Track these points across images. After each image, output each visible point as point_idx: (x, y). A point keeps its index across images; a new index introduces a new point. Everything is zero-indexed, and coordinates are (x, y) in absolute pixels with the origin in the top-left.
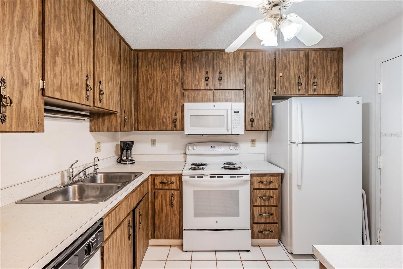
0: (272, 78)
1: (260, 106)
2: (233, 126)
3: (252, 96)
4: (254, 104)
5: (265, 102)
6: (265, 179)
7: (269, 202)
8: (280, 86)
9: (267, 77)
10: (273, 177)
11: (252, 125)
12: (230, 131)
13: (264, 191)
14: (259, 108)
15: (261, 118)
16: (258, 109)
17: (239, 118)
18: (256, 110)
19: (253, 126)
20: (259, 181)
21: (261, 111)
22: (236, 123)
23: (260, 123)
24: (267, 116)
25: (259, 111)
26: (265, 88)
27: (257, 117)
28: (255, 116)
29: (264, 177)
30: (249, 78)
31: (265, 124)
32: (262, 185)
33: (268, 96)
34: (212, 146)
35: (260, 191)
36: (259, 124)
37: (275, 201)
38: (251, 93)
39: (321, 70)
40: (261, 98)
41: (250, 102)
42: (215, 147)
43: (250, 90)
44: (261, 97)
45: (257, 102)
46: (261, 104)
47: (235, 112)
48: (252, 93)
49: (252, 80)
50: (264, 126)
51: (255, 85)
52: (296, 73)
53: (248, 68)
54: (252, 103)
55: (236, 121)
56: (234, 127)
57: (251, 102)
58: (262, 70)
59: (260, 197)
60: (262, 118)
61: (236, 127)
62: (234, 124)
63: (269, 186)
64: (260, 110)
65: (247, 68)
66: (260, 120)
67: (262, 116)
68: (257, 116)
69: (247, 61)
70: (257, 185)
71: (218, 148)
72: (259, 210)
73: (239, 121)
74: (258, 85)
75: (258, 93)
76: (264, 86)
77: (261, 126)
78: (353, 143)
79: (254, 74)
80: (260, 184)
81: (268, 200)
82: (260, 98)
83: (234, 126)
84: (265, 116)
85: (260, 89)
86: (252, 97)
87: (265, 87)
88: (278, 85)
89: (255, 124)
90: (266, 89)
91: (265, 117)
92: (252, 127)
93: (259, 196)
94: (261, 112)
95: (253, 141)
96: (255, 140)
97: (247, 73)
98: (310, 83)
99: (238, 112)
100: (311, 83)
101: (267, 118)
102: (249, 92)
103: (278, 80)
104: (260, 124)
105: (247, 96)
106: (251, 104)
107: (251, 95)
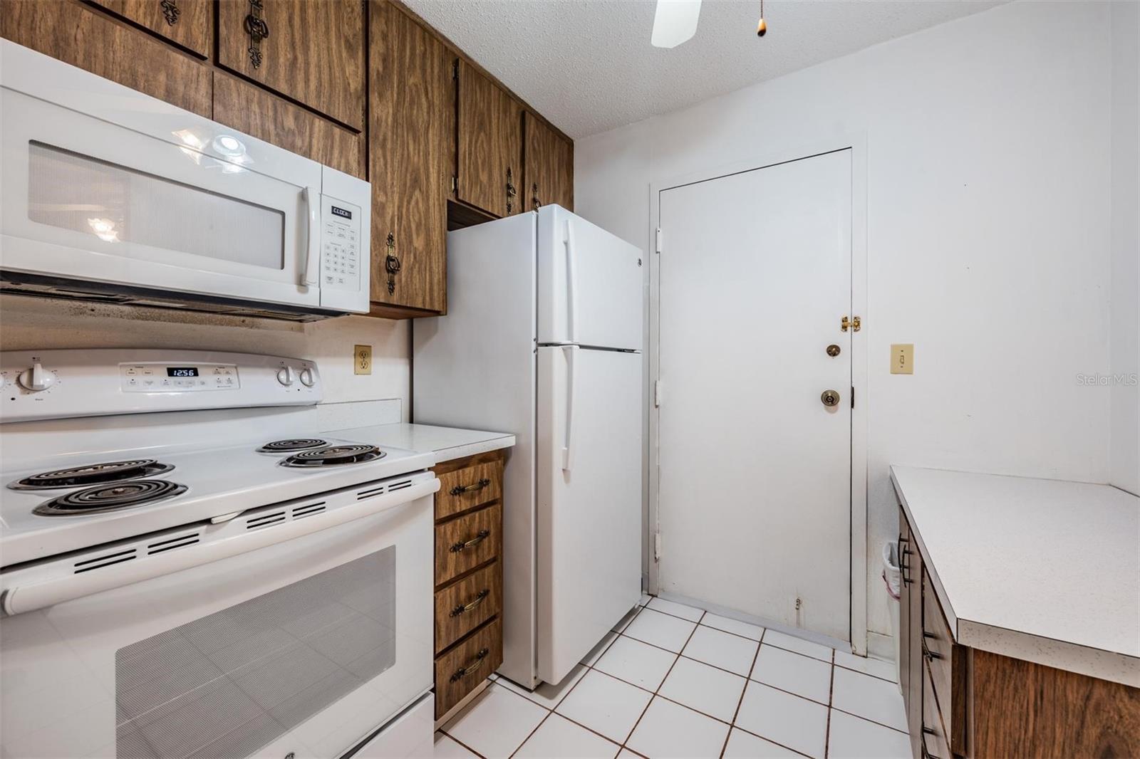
0: (447, 138)
1: (416, 218)
2: (324, 273)
3: (393, 173)
4: (399, 208)
5: (431, 210)
6: (469, 477)
7: (480, 551)
8: (469, 176)
9: (436, 126)
10: (490, 463)
11: (392, 284)
12: (313, 290)
13: (467, 518)
14: (413, 226)
15: (420, 265)
16: (410, 227)
17: (352, 242)
18: (405, 230)
19: (394, 288)
20: (452, 487)
21: (419, 238)
22: (340, 260)
23: (416, 281)
24: (437, 260)
25: (414, 236)
26: (431, 162)
27: (407, 257)
28: (401, 253)
29: (467, 470)
30: (381, 96)
31: (431, 289)
32: (460, 501)
33: (439, 195)
34: (177, 369)
35: (455, 525)
36: (414, 287)
37: (493, 543)
38: (389, 160)
39: (545, 175)
40: (418, 190)
41: (386, 195)
42: (196, 374)
43: (383, 147)
44: (420, 190)
45: (409, 203)
46: (419, 213)
47: (336, 211)
48: (392, 161)
49: (391, 111)
50: (428, 294)
51: (403, 136)
52: (502, 156)
53: (377, 60)
54: (390, 199)
55: (340, 254)
56: (330, 278)
57: (389, 194)
58: (424, 95)
59: (455, 549)
60: (423, 266)
61: (341, 281)
62: (332, 266)
63: (480, 498)
64: (418, 235)
65: (374, 55)
66: (415, 271)
67: (424, 258)
68: (407, 254)
69: (373, 27)
70: (448, 506)
71: (216, 377)
72: (451, 597)
73: (352, 253)
74: (411, 142)
75: (410, 169)
76: (429, 154)
77: (420, 293)
78: (632, 351)
79: (398, 94)
80: (457, 497)
81: (477, 549)
82: (417, 193)
83: (331, 274)
84: (430, 259)
85: (416, 159)
86: (392, 179)
87: (431, 157)
88: (465, 169)
89: (400, 280)
90: (433, 168)
91: (430, 262)
92: (392, 290)
93: (451, 544)
94: (419, 243)
95: (363, 353)
96: (370, 350)
97: (375, 77)
98: (528, 198)
99: (348, 215)
100: (530, 200)
101: (437, 270)
102: (380, 152)
103: (465, 152)
104: (418, 285)
105: (374, 166)
106: (387, 201)
107: (389, 166)
